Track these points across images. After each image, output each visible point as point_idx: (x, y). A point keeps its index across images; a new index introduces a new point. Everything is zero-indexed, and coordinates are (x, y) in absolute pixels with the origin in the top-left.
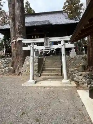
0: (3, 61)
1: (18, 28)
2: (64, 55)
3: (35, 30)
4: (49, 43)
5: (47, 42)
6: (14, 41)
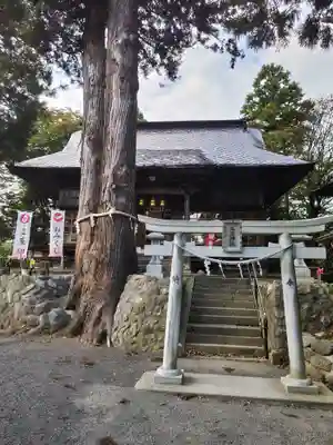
0: (41, 283)
2: (290, 283)
3: (153, 179)
4: (239, 240)
5: (233, 233)
6: (92, 215)
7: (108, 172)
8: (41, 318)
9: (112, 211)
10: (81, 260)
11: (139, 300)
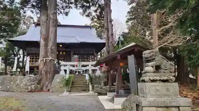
1: (51, 49)
3: (61, 46)
4: (81, 66)
6: (44, 59)
7: (49, 47)
8: (29, 87)
9: (50, 58)
10: (41, 71)
11: (58, 80)
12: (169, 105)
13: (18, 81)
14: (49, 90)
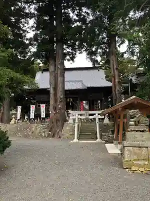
0: (42, 126)
1: (60, 98)
2: (97, 122)
5: (87, 114)
12: (141, 146)
13: (34, 129)
14: (60, 137)
